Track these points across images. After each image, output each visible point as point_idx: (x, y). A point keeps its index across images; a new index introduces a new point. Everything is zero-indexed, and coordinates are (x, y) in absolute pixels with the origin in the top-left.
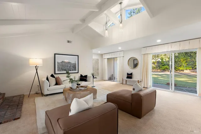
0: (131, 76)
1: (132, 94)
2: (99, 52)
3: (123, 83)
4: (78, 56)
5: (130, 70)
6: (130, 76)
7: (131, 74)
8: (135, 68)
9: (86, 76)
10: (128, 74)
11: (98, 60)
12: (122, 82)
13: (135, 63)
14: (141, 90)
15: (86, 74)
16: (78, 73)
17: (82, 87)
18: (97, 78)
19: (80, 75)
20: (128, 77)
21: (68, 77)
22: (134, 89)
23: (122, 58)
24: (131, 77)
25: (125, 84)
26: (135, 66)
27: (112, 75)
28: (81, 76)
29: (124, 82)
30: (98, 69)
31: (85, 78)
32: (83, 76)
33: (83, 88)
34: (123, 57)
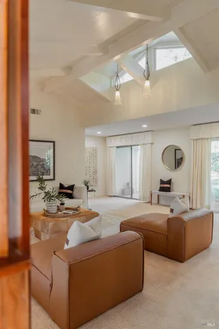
0: (168, 186)
1: (169, 219)
2: (99, 133)
3: (151, 202)
4: (54, 142)
5: (166, 174)
6: (166, 186)
7: (169, 182)
8: (177, 169)
9: (72, 188)
10: (162, 182)
11: (95, 150)
12: (148, 200)
13: (178, 157)
14: (185, 212)
15: (71, 183)
16: (54, 179)
17: (67, 209)
18: (95, 191)
19: (59, 186)
20: (162, 189)
21: (41, 188)
22: (172, 211)
23: (148, 146)
24: (169, 188)
25: (155, 204)
26: (178, 163)
27: (128, 184)
28: (61, 186)
29: (155, 200)
30: (95, 172)
31: (69, 191)
32: (66, 186)
33: (71, 212)
34: (152, 144)
